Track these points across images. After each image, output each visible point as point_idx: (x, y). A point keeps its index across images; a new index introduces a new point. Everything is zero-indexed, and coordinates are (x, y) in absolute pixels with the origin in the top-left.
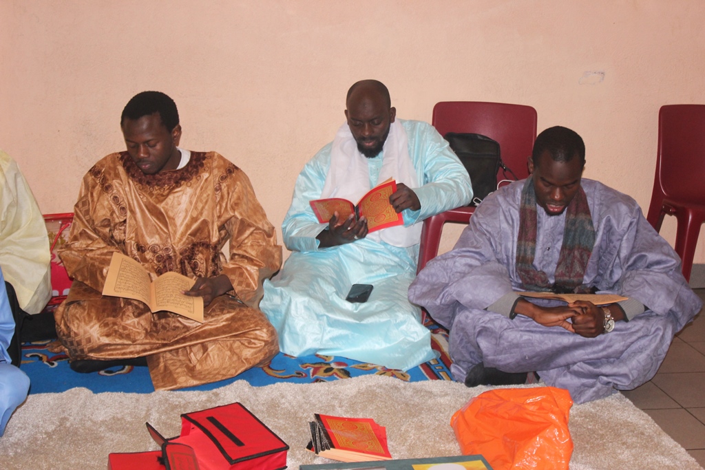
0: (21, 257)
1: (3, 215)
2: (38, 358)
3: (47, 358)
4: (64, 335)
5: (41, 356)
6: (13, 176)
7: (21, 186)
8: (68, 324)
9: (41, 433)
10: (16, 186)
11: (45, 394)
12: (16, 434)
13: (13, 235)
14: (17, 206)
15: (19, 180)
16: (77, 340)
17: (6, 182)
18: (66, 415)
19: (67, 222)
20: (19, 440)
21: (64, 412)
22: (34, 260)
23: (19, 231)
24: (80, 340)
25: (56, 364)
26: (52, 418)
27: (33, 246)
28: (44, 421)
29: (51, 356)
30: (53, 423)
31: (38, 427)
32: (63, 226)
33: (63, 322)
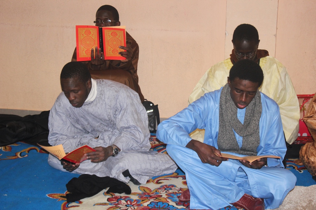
0: (286, 116)
1: (278, 94)
2: (293, 168)
3: (297, 168)
4: (306, 162)
5: (294, 166)
6: (284, 75)
7: (287, 80)
8: (309, 157)
9: (299, 206)
10: (285, 80)
11: (299, 186)
12: (287, 205)
13: (282, 104)
14: (285, 90)
15: (287, 77)
16: (313, 166)
17: (281, 78)
18: (311, 198)
19: (307, 99)
20: (288, 208)
21: (310, 197)
22: (292, 118)
23: (285, 103)
24: (315, 166)
25: (302, 172)
26: (304, 199)
27: (291, 110)
28: (301, 200)
29: (299, 167)
30: (305, 202)
31: (298, 203)
32: (305, 101)
33: (306, 156)
